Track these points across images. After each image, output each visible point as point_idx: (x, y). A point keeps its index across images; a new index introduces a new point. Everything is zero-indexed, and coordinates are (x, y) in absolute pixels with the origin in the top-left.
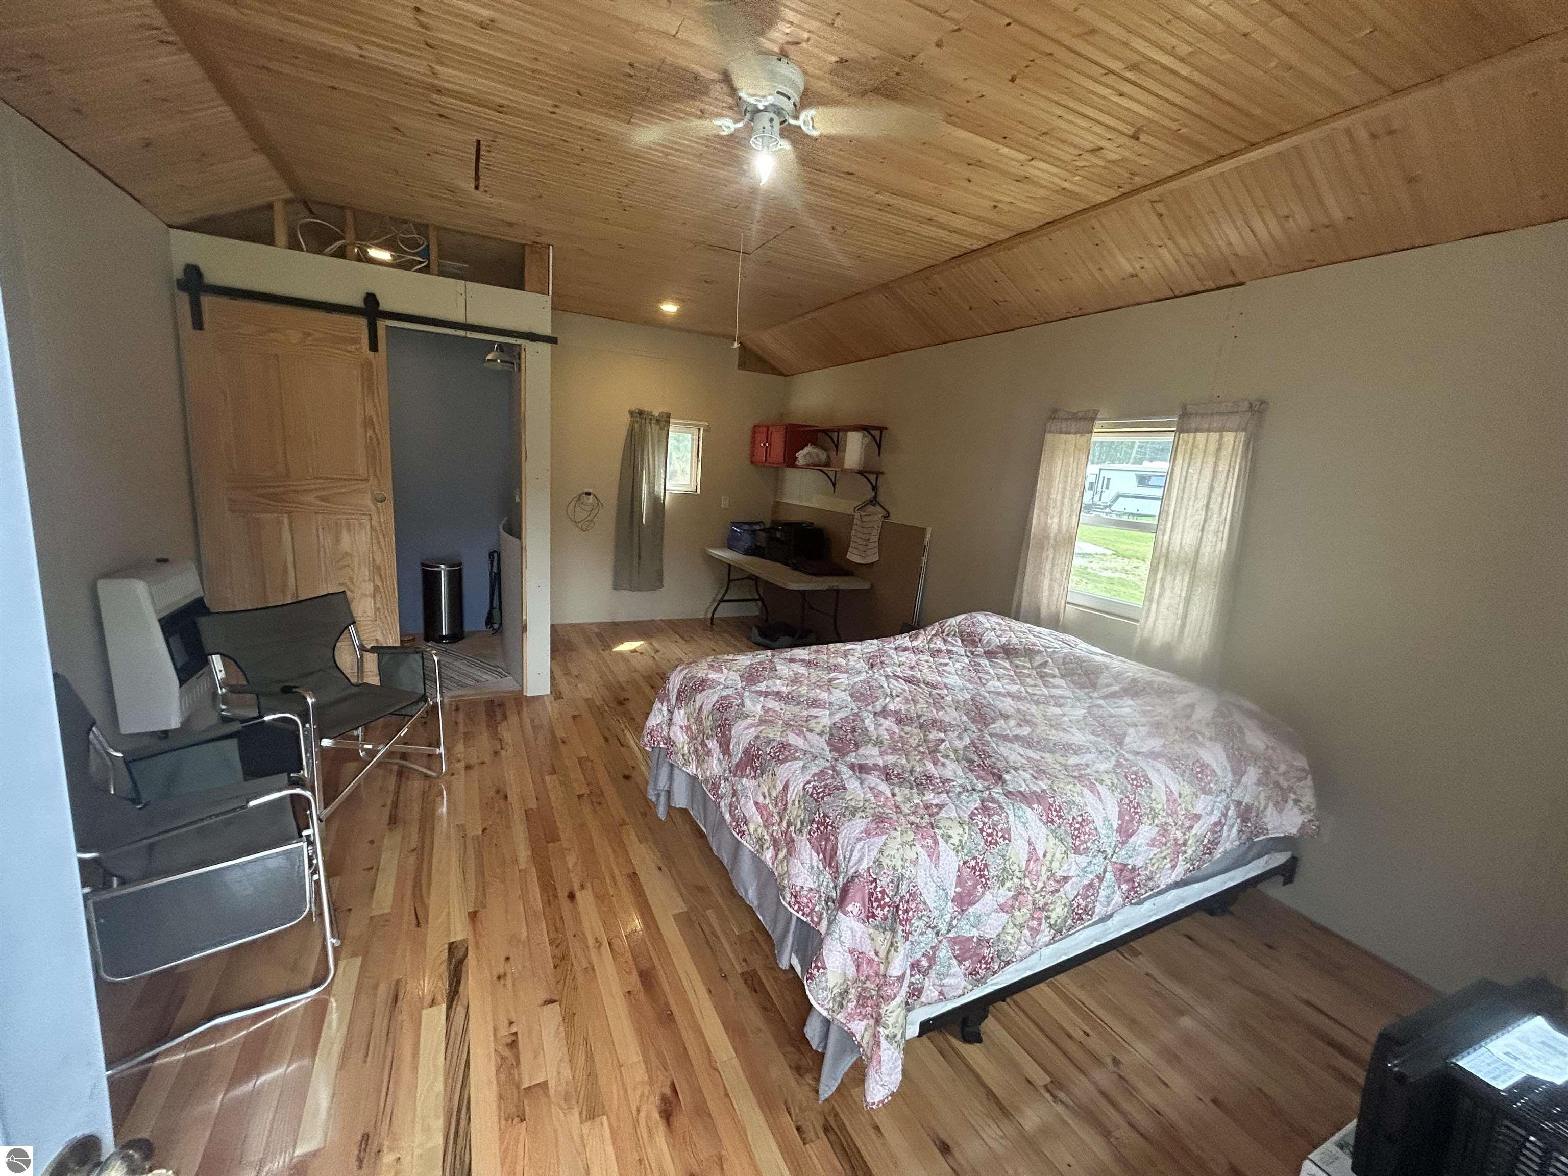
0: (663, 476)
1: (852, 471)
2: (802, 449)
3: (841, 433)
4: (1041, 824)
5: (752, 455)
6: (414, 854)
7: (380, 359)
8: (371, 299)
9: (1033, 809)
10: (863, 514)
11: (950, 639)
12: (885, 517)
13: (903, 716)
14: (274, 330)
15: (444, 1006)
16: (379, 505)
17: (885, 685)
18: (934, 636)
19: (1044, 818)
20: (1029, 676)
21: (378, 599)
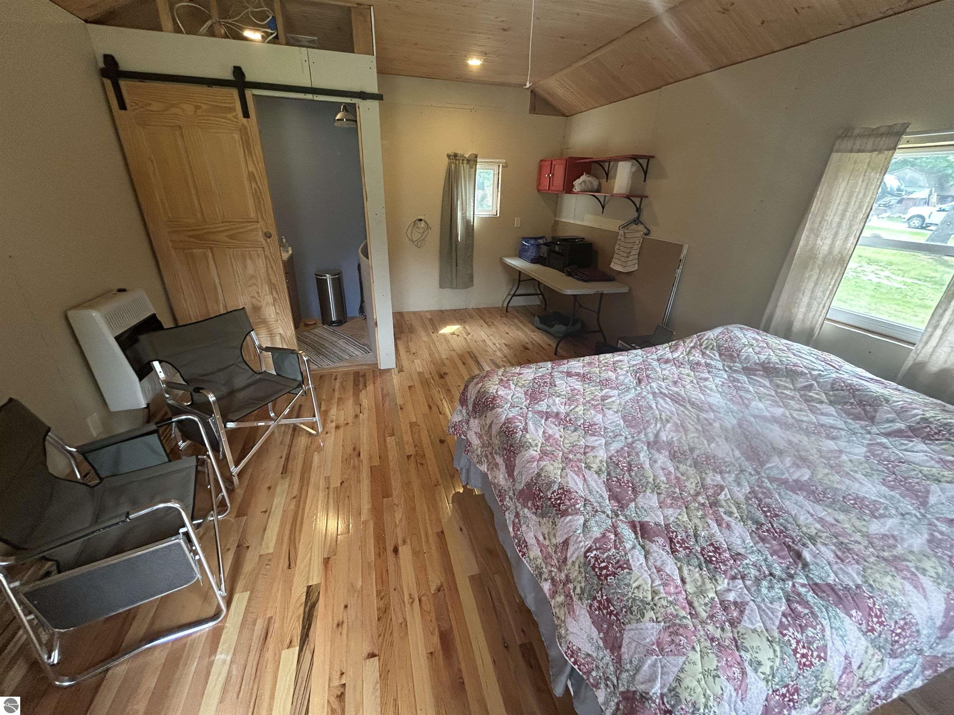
0: (472, 204)
1: (621, 196)
2: (579, 177)
3: (612, 164)
4: (860, 634)
5: (539, 184)
6: (295, 500)
7: (253, 122)
8: (238, 71)
9: (851, 616)
10: (626, 231)
11: (708, 352)
12: (646, 234)
13: (676, 449)
14: (173, 106)
15: (297, 648)
16: (268, 240)
17: (654, 406)
18: (693, 347)
19: (864, 627)
20: (793, 398)
21: (277, 307)
